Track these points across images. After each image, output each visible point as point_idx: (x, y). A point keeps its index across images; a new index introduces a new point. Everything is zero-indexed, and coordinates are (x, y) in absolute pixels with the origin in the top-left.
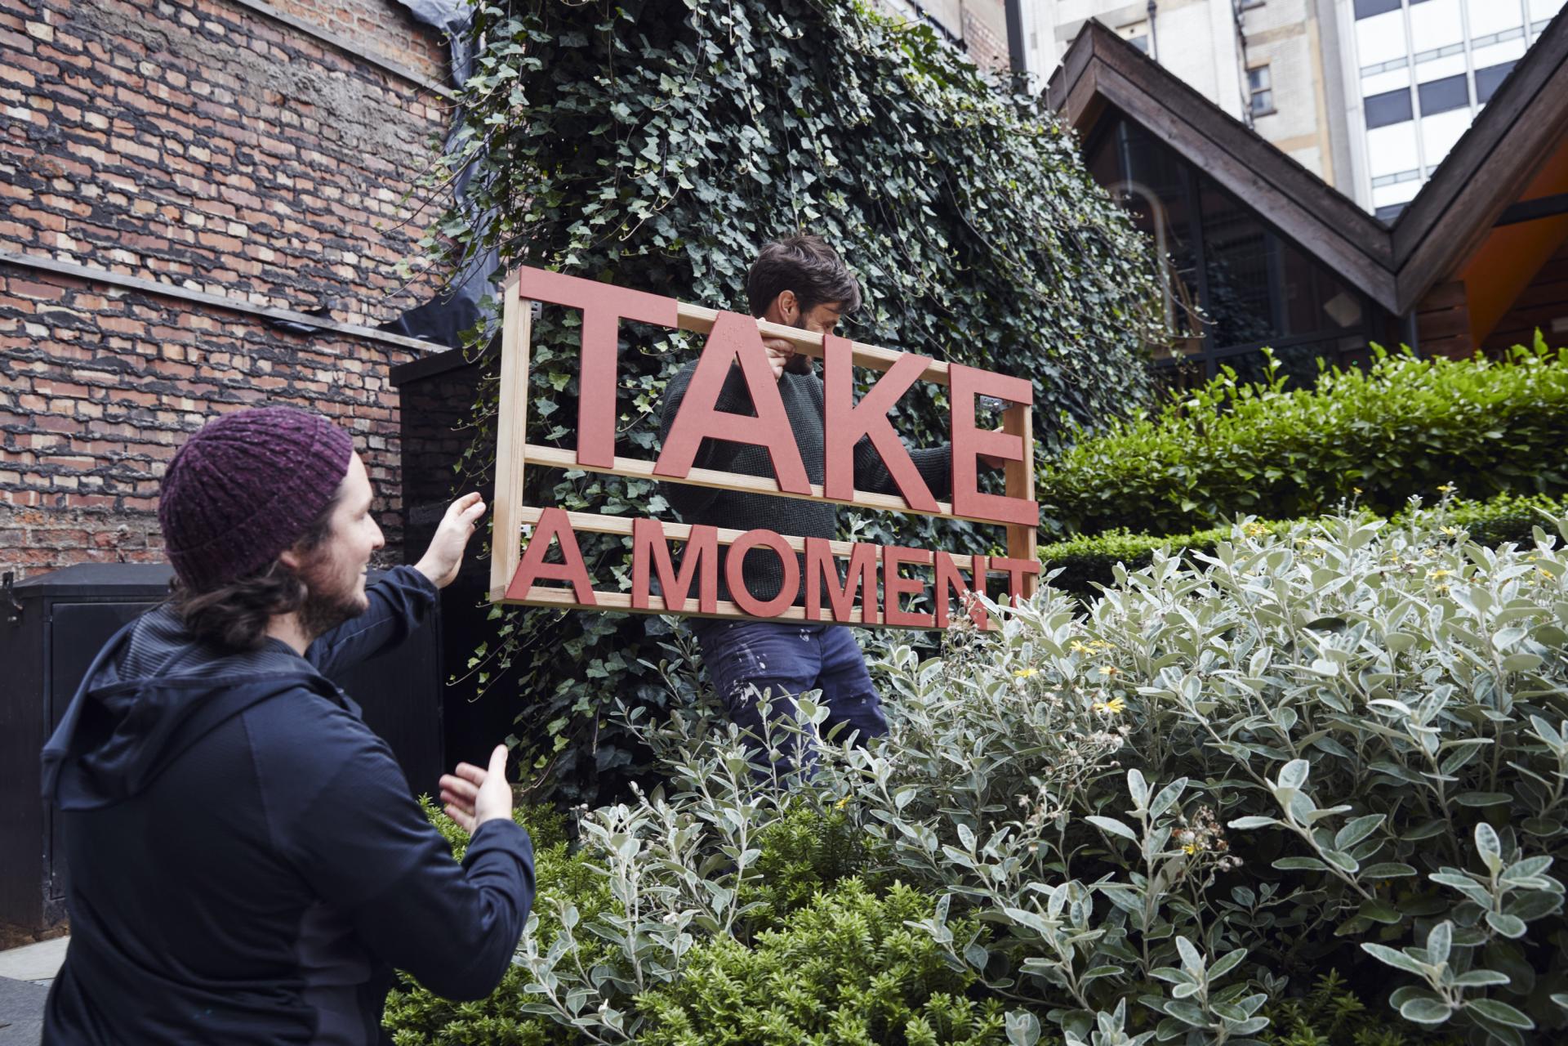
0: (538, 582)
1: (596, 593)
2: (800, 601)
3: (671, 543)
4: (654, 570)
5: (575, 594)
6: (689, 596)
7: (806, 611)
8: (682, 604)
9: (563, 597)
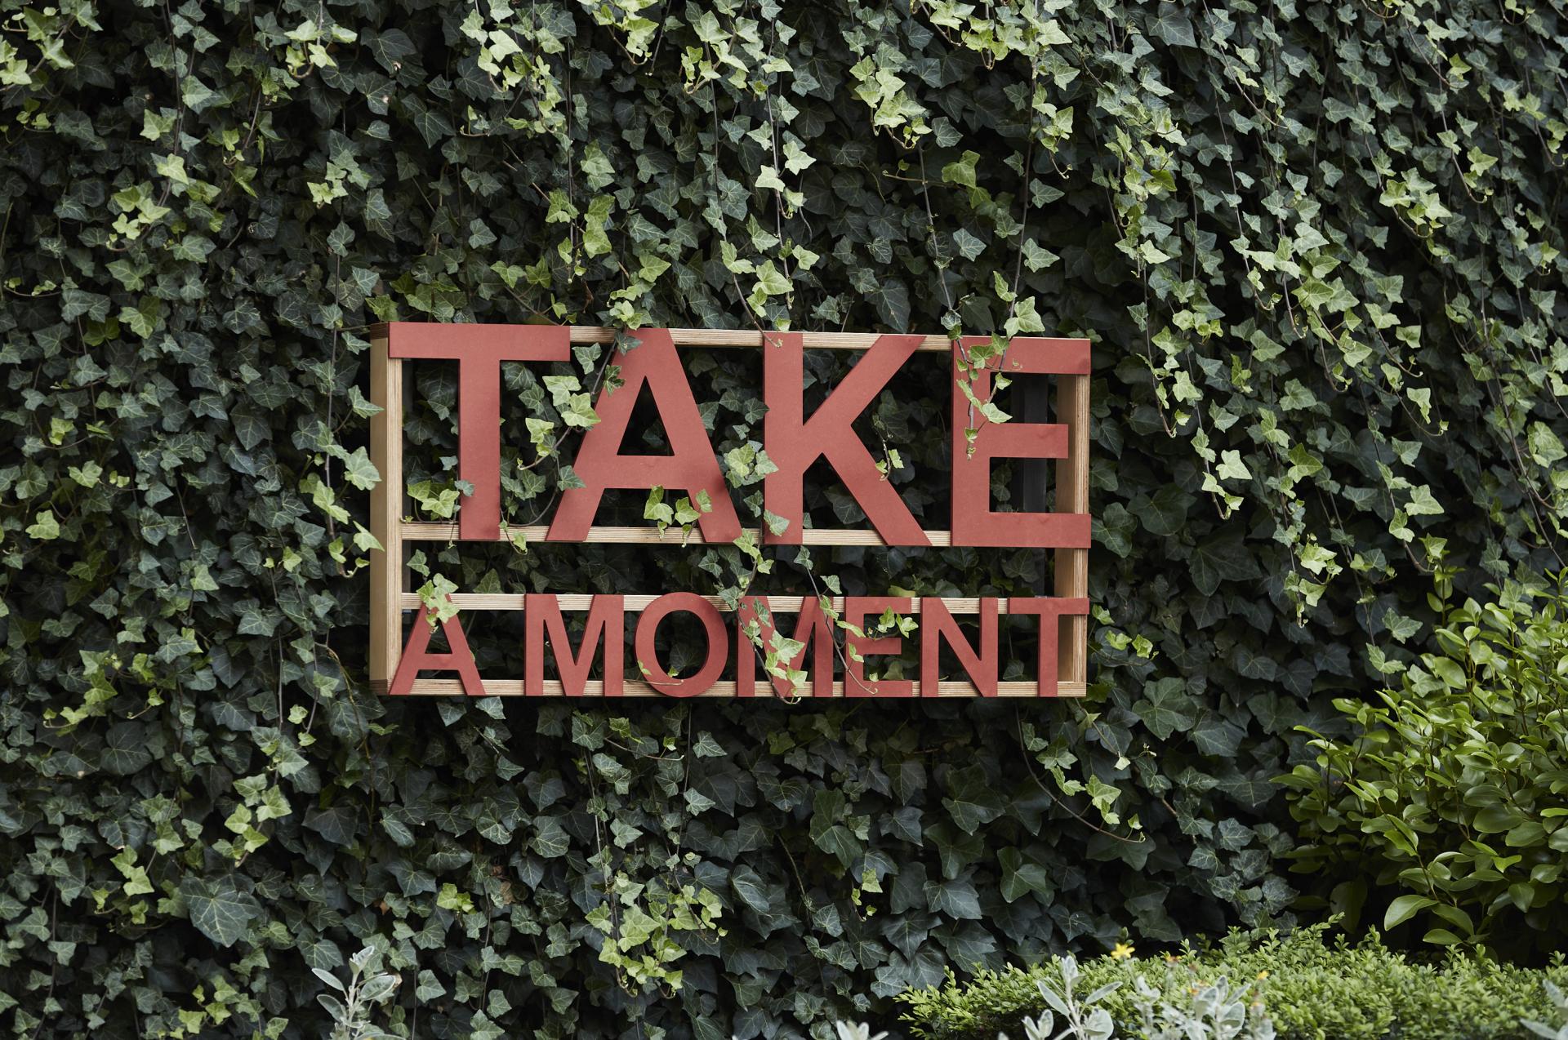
0: (421, 675)
1: (485, 682)
2: (729, 674)
3: (568, 616)
4: (549, 652)
5: (462, 684)
6: (591, 677)
7: (737, 686)
8: (583, 686)
9: (450, 688)
